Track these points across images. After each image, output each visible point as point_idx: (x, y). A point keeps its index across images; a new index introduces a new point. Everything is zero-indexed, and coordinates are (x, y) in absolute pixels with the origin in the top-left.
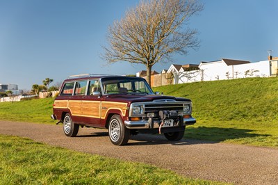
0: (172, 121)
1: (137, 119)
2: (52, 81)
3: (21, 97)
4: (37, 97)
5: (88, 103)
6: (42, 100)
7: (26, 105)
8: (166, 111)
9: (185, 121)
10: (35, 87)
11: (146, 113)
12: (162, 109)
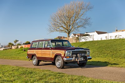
0: (83, 58)
1: (69, 57)
2: (18, 41)
3: (3, 48)
4: (11, 48)
5: (45, 51)
6: (14, 50)
7: (6, 52)
8: (80, 54)
9: (88, 58)
10: (10, 44)
11: (72, 55)
12: (79, 53)
